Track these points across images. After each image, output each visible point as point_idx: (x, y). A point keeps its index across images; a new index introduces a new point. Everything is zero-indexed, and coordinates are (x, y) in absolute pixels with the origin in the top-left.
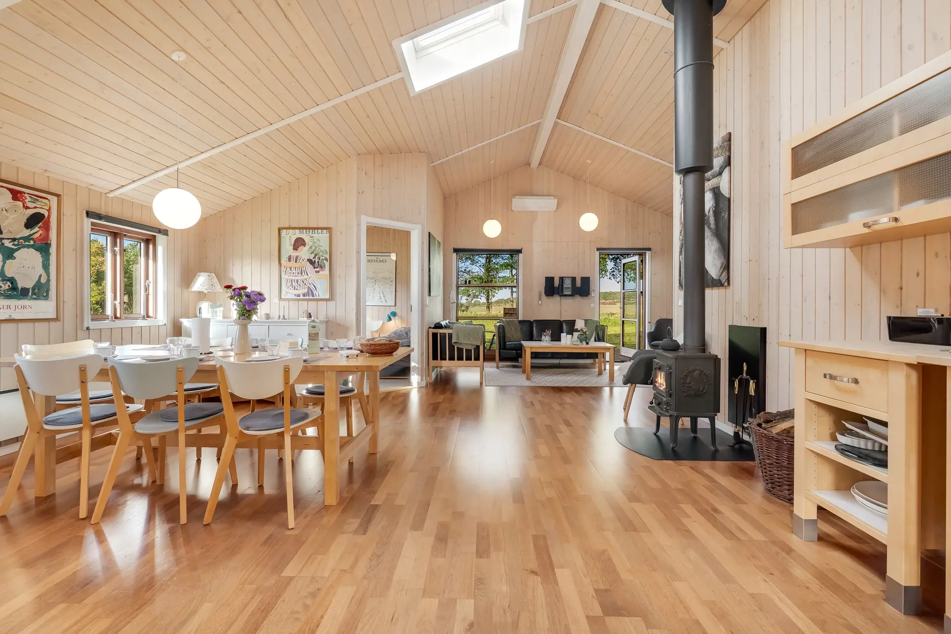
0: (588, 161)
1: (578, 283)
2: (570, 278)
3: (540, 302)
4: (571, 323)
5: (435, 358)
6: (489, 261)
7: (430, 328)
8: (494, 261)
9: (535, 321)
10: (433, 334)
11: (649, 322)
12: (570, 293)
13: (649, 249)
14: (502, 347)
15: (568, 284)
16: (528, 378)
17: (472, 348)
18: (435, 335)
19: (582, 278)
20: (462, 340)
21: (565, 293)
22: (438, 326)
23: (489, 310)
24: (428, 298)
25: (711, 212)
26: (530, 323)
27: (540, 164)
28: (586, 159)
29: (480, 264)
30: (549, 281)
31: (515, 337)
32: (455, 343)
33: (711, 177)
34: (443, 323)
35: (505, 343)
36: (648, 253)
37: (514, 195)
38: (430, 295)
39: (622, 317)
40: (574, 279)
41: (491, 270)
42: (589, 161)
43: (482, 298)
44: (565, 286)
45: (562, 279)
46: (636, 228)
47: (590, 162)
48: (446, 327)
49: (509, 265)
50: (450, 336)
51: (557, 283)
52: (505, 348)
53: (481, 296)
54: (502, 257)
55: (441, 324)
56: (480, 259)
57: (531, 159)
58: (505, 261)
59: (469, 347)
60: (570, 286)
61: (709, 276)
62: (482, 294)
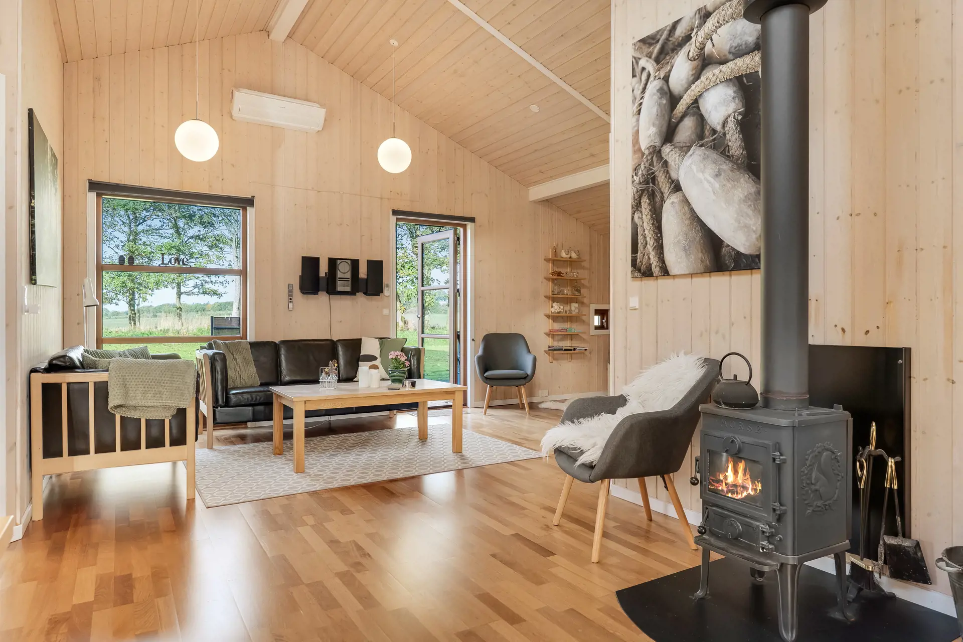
0: (392, 41)
1: (363, 272)
2: (349, 262)
3: (291, 305)
4: (354, 345)
5: (51, 450)
6: (135, 241)
7: (34, 370)
8: (144, 239)
9: (284, 342)
10: (46, 387)
11: (473, 340)
12: (348, 289)
13: (472, 220)
14: (220, 402)
15: (344, 271)
16: (300, 469)
17: (167, 417)
18: (51, 392)
19: (370, 263)
20: (137, 399)
21: (340, 288)
22: (60, 365)
23: (135, 324)
24: (27, 288)
25: (731, 124)
26: (272, 348)
27: (290, 36)
28: (391, 37)
29: (117, 243)
30: (310, 264)
31: (244, 376)
32: (117, 407)
33: (731, 57)
34: (76, 354)
35: (226, 391)
36: (470, 226)
37: (238, 86)
38: (32, 281)
39: (420, 333)
40: (355, 264)
41: (139, 254)
42: (394, 42)
43: (119, 303)
44: (339, 275)
45: (333, 263)
46: (453, 182)
47: (396, 44)
48: (85, 366)
49: (174, 247)
50: (102, 390)
51: (324, 269)
52: (227, 404)
53: (118, 299)
54: (159, 233)
55: (71, 358)
56: (117, 234)
57: (274, 19)
58: (166, 240)
59: (155, 415)
60: (348, 275)
61: (724, 250)
62: (120, 297)
